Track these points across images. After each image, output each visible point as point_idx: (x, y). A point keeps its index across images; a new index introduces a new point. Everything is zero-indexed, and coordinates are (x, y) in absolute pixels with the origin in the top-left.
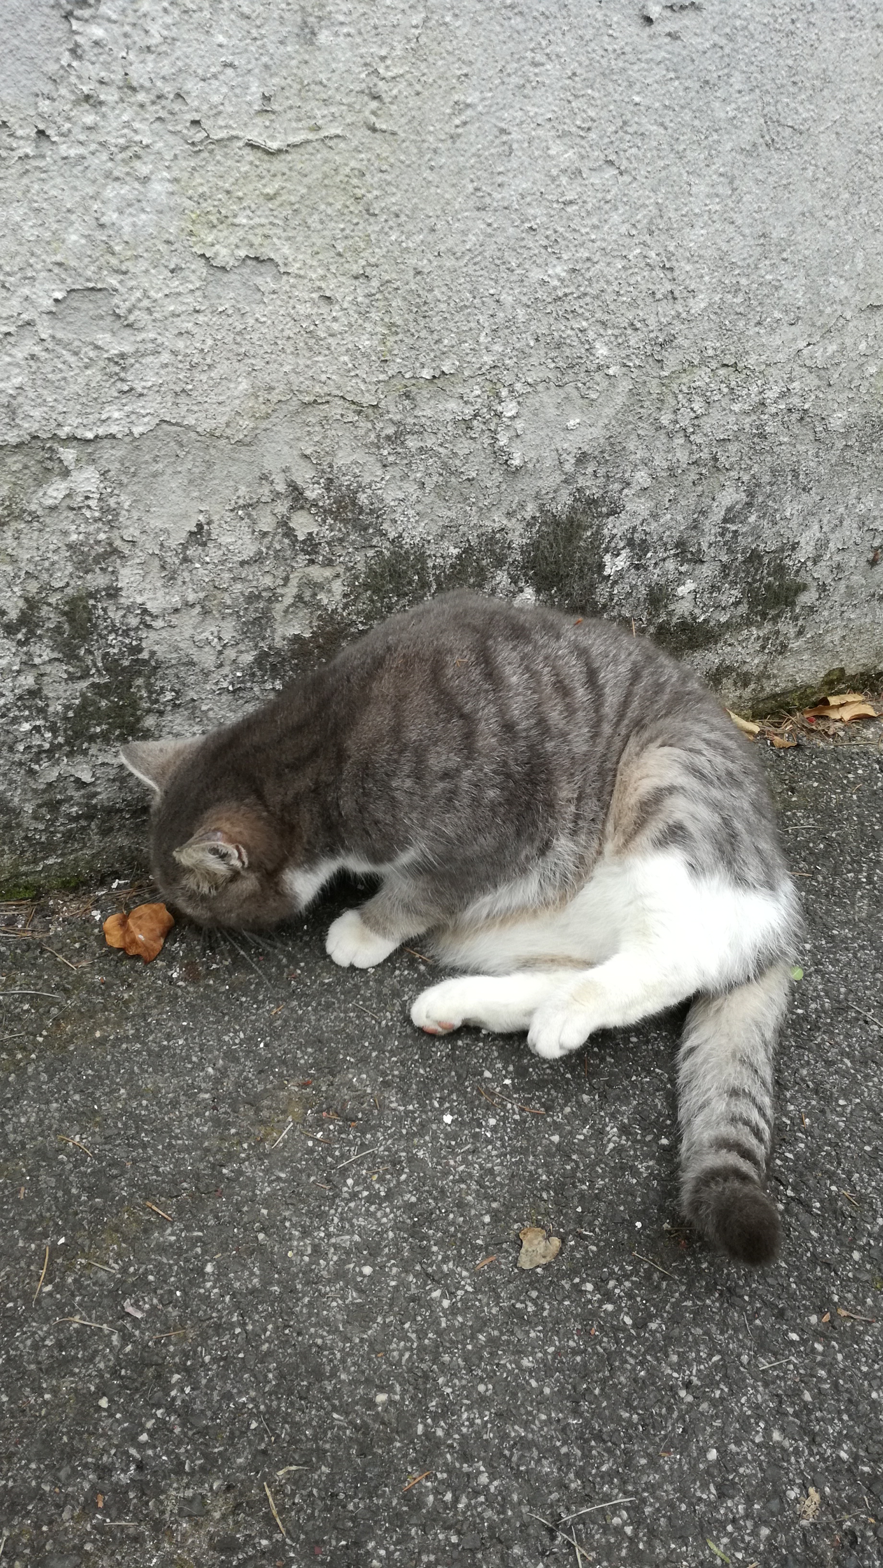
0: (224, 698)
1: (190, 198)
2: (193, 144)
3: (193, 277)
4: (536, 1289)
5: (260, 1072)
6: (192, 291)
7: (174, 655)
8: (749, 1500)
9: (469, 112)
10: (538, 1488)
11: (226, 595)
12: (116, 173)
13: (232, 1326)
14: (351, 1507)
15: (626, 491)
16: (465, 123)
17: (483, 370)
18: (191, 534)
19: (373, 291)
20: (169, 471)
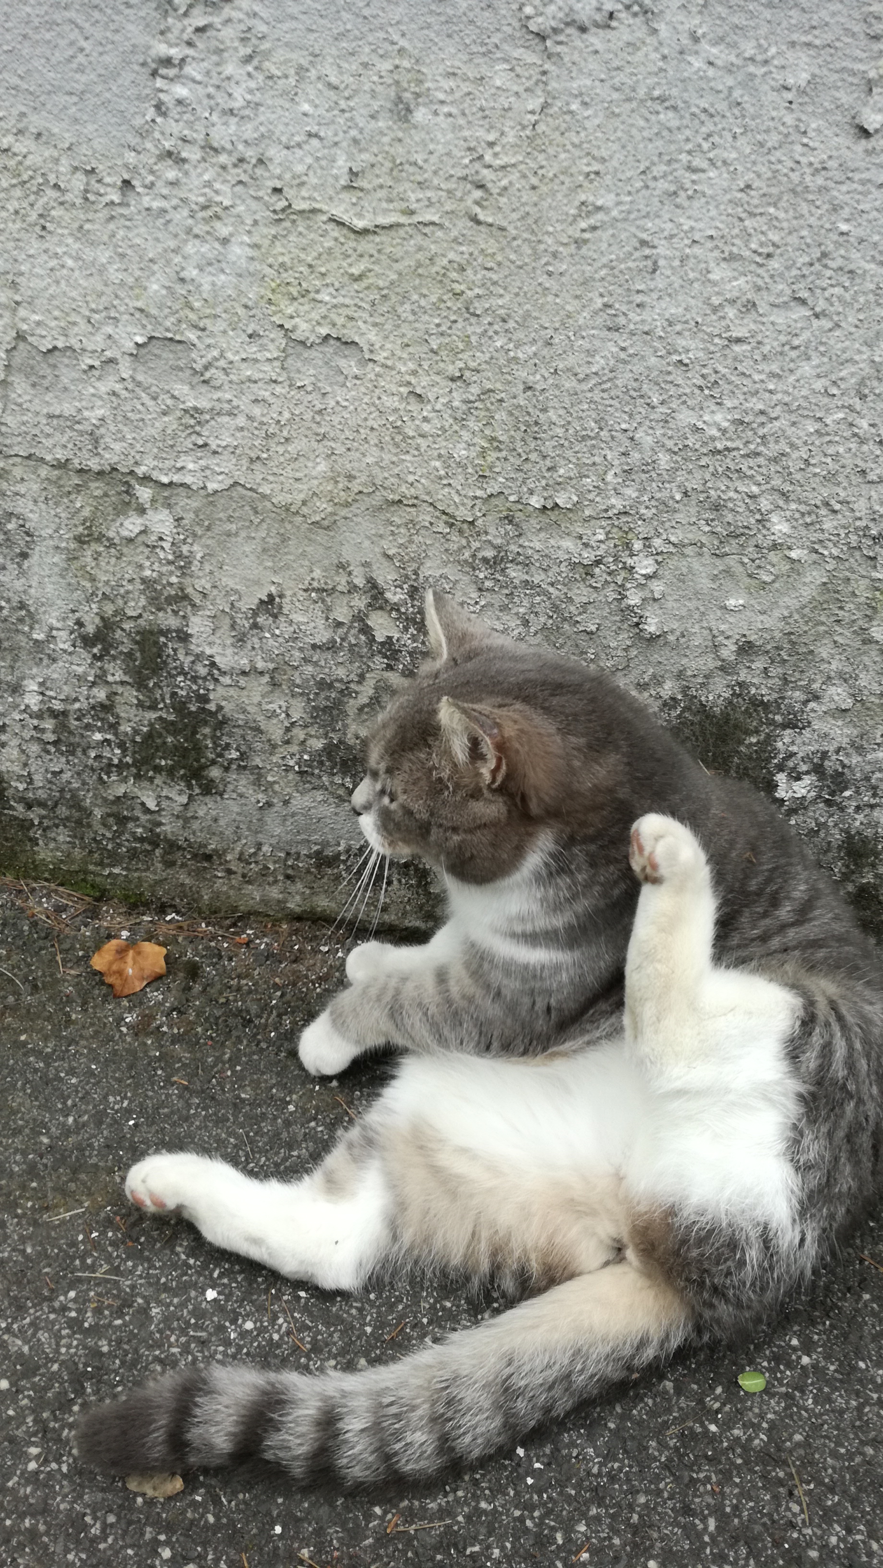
0: (291, 776)
1: (270, 266)
2: (275, 211)
3: (271, 347)
6: (268, 360)
7: (242, 716)
11: (297, 674)
12: (196, 231)
15: (813, 705)
17: (610, 514)
18: (262, 602)
19: (472, 398)
20: (243, 534)
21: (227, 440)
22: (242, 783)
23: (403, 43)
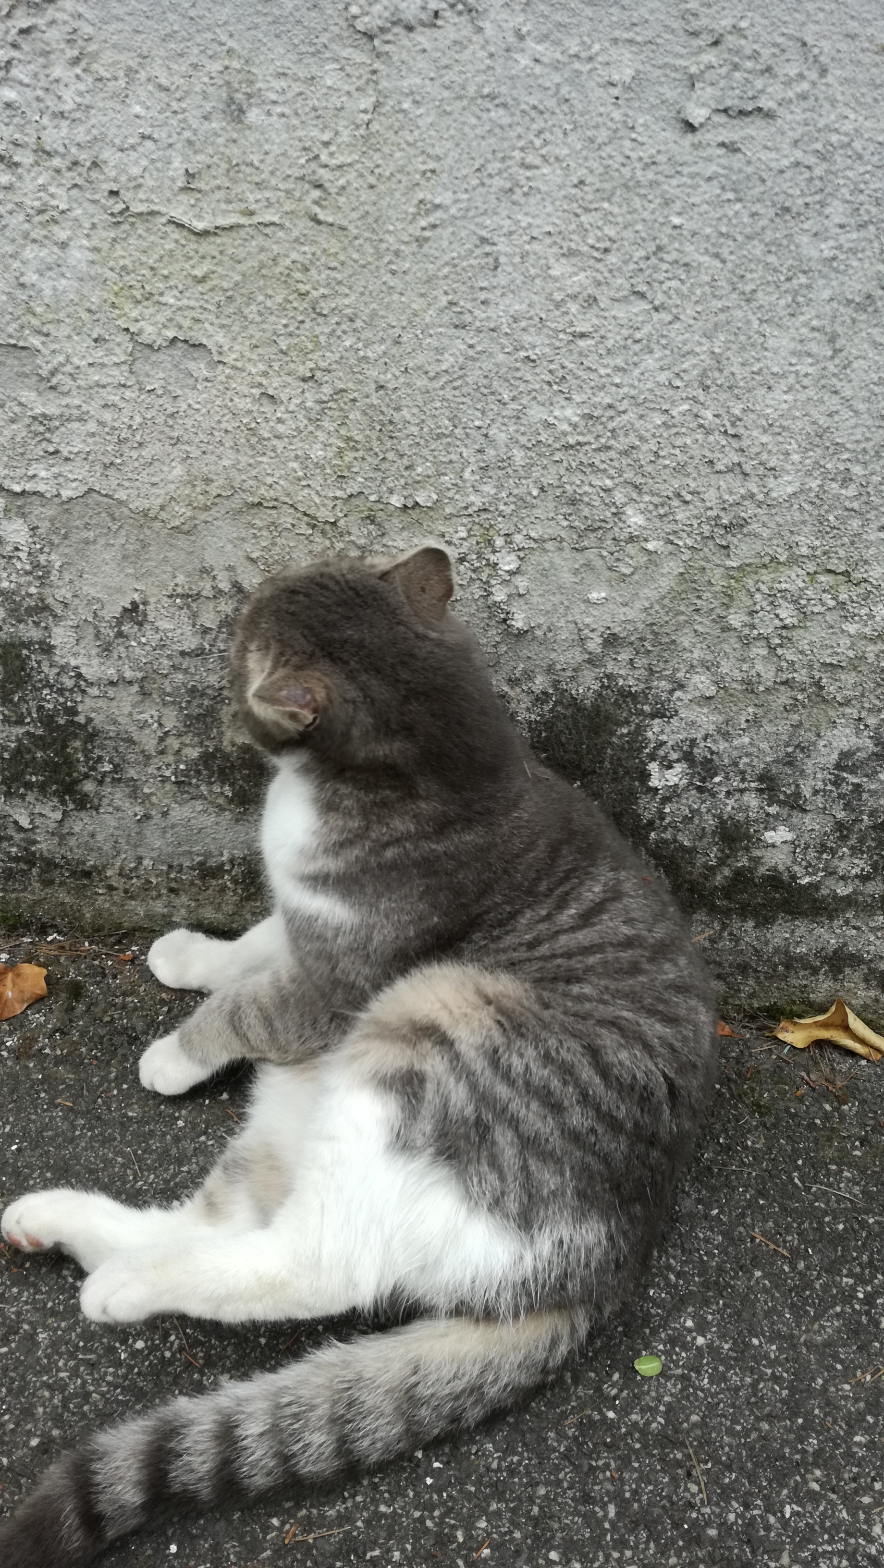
0: (168, 787)
1: (112, 269)
2: (112, 214)
3: (118, 351)
6: (116, 364)
7: (113, 728)
11: (167, 682)
12: (33, 235)
15: (678, 694)
17: (470, 511)
18: (125, 610)
19: (325, 398)
20: (102, 541)
21: (78, 446)
22: (118, 796)
23: (231, 43)
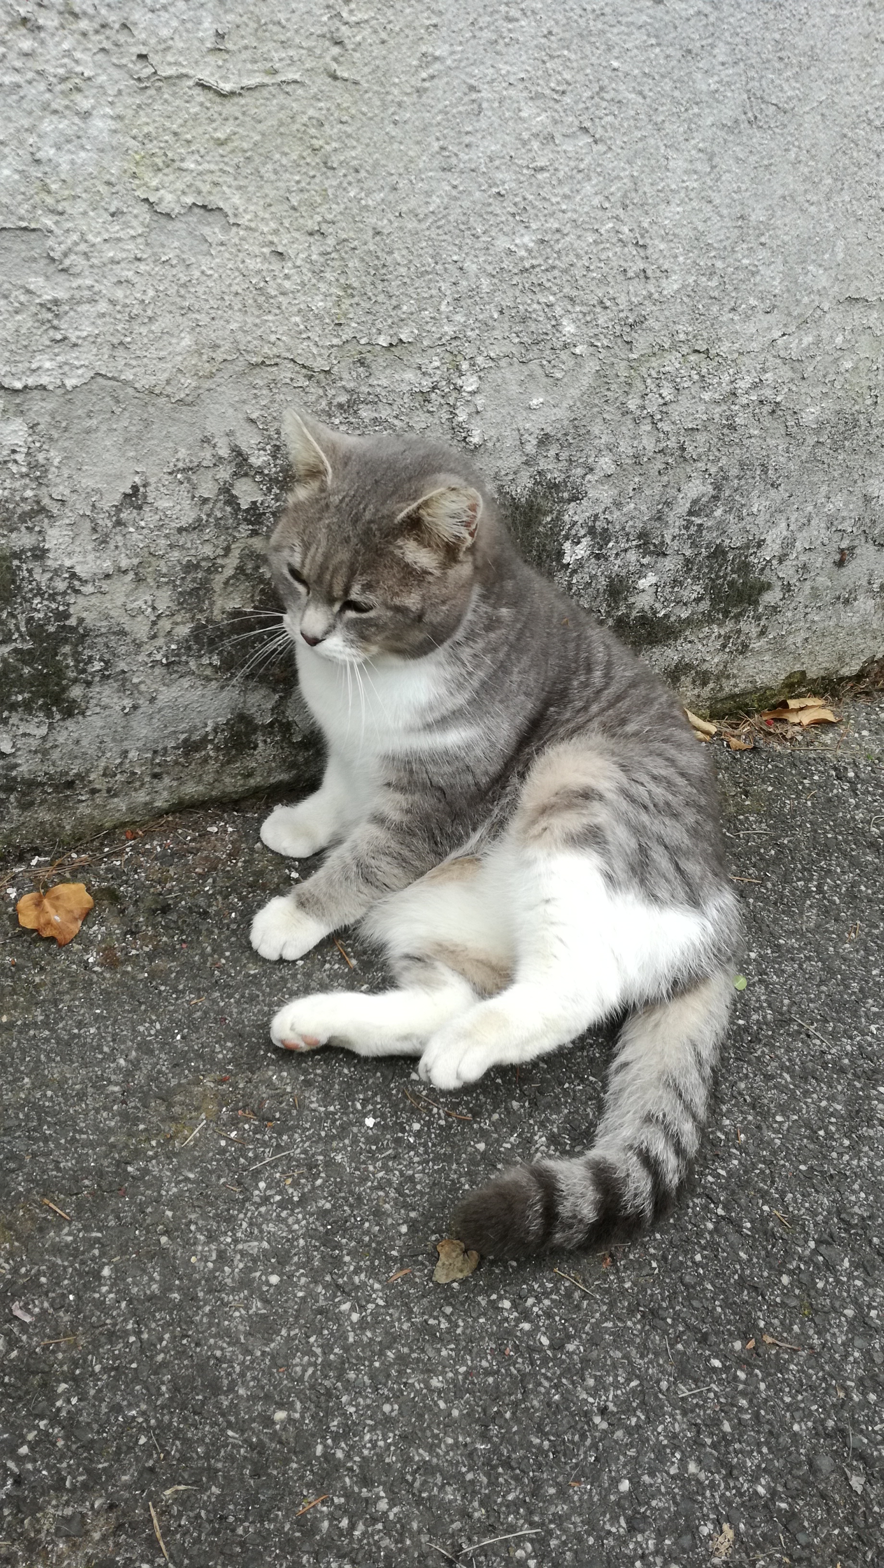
0: (158, 671)
1: (134, 138)
2: (139, 79)
3: (135, 223)
4: (450, 1304)
5: (176, 1065)
6: (133, 237)
7: (104, 623)
8: (660, 1536)
9: (437, 66)
10: (439, 1517)
11: (162, 563)
12: (54, 106)
13: (127, 1333)
14: (240, 1531)
15: (589, 477)
16: (432, 77)
18: (126, 495)
19: (329, 250)
20: (104, 428)
21: (87, 330)
22: (106, 693)
